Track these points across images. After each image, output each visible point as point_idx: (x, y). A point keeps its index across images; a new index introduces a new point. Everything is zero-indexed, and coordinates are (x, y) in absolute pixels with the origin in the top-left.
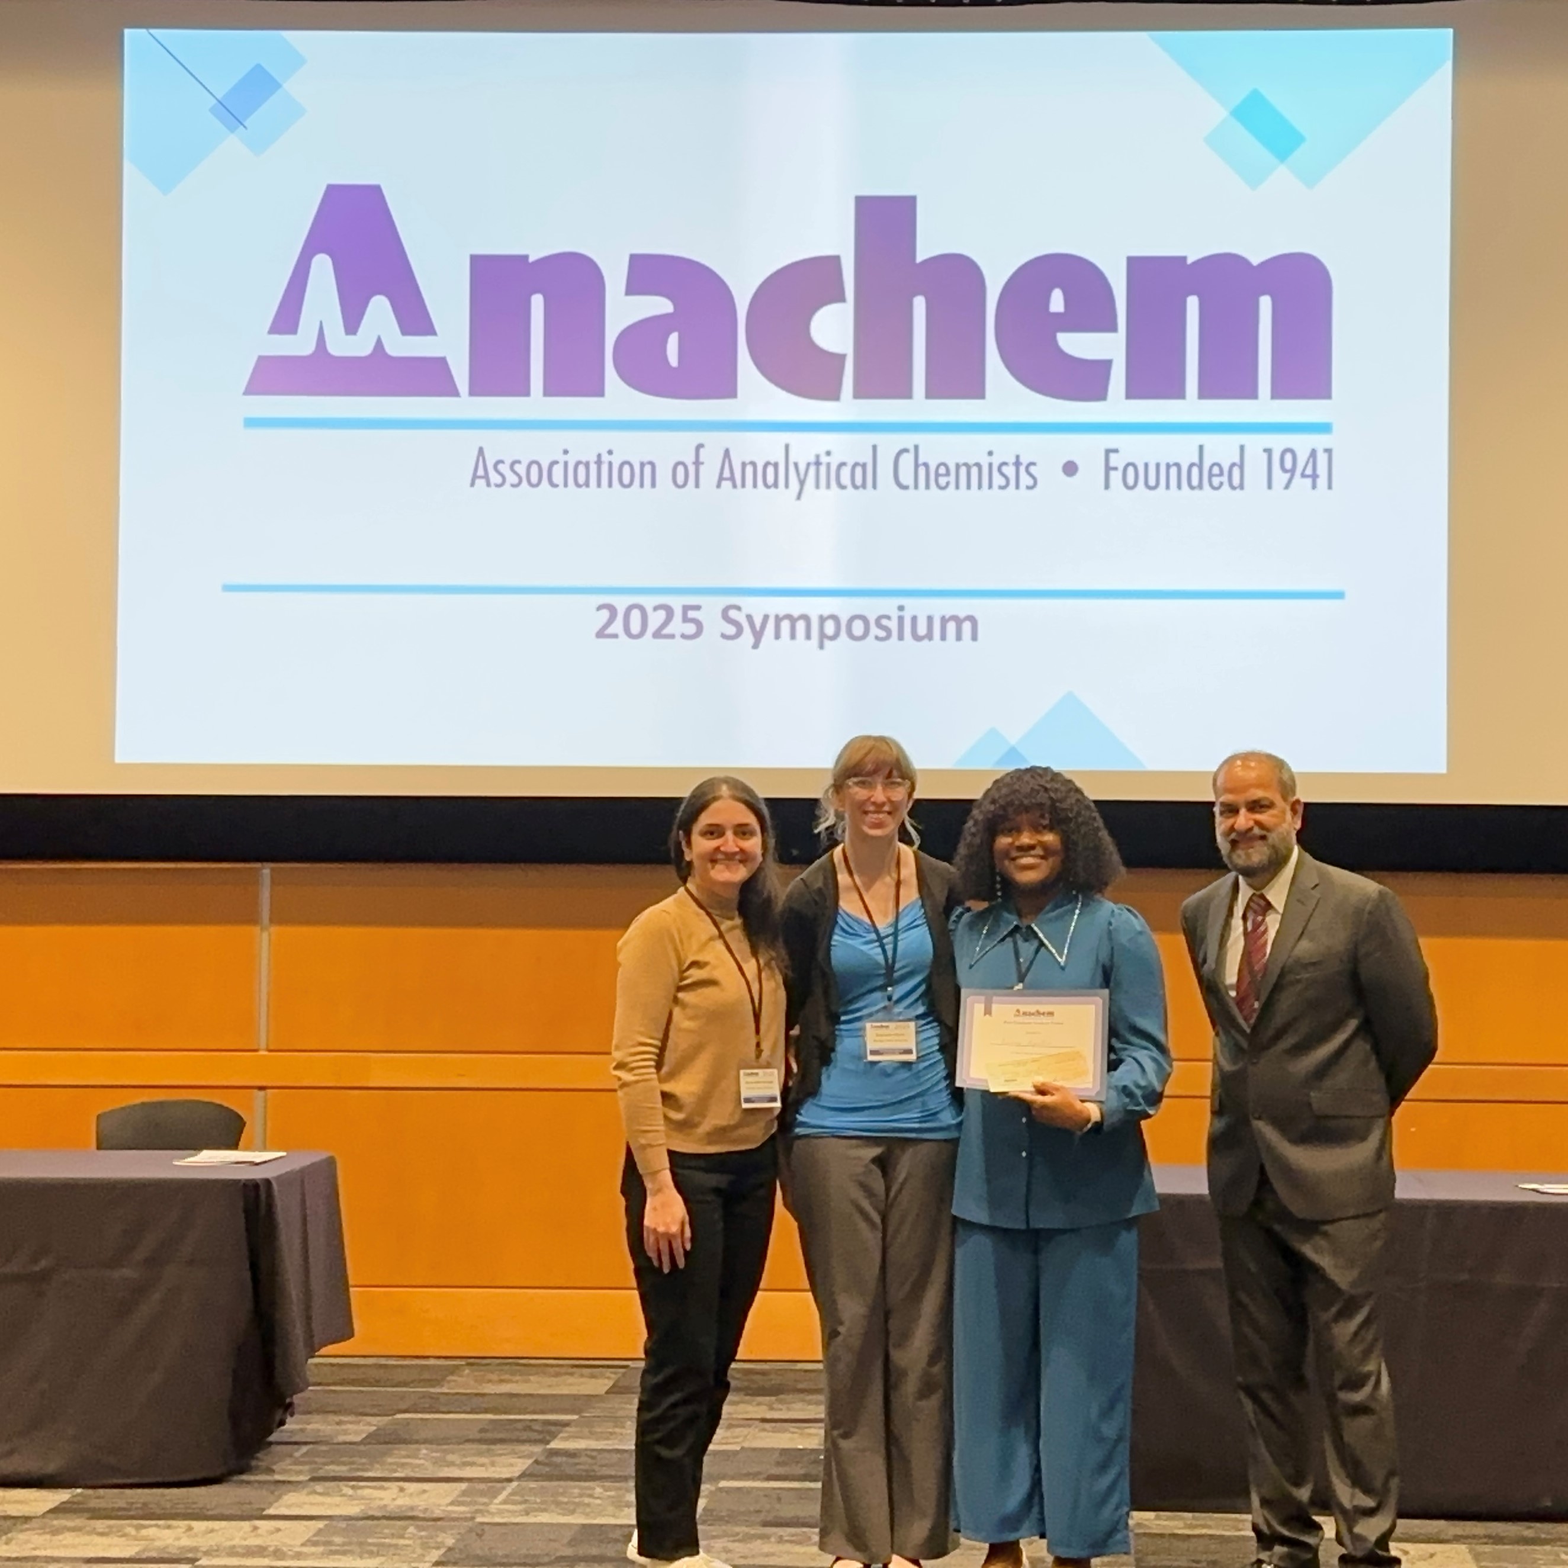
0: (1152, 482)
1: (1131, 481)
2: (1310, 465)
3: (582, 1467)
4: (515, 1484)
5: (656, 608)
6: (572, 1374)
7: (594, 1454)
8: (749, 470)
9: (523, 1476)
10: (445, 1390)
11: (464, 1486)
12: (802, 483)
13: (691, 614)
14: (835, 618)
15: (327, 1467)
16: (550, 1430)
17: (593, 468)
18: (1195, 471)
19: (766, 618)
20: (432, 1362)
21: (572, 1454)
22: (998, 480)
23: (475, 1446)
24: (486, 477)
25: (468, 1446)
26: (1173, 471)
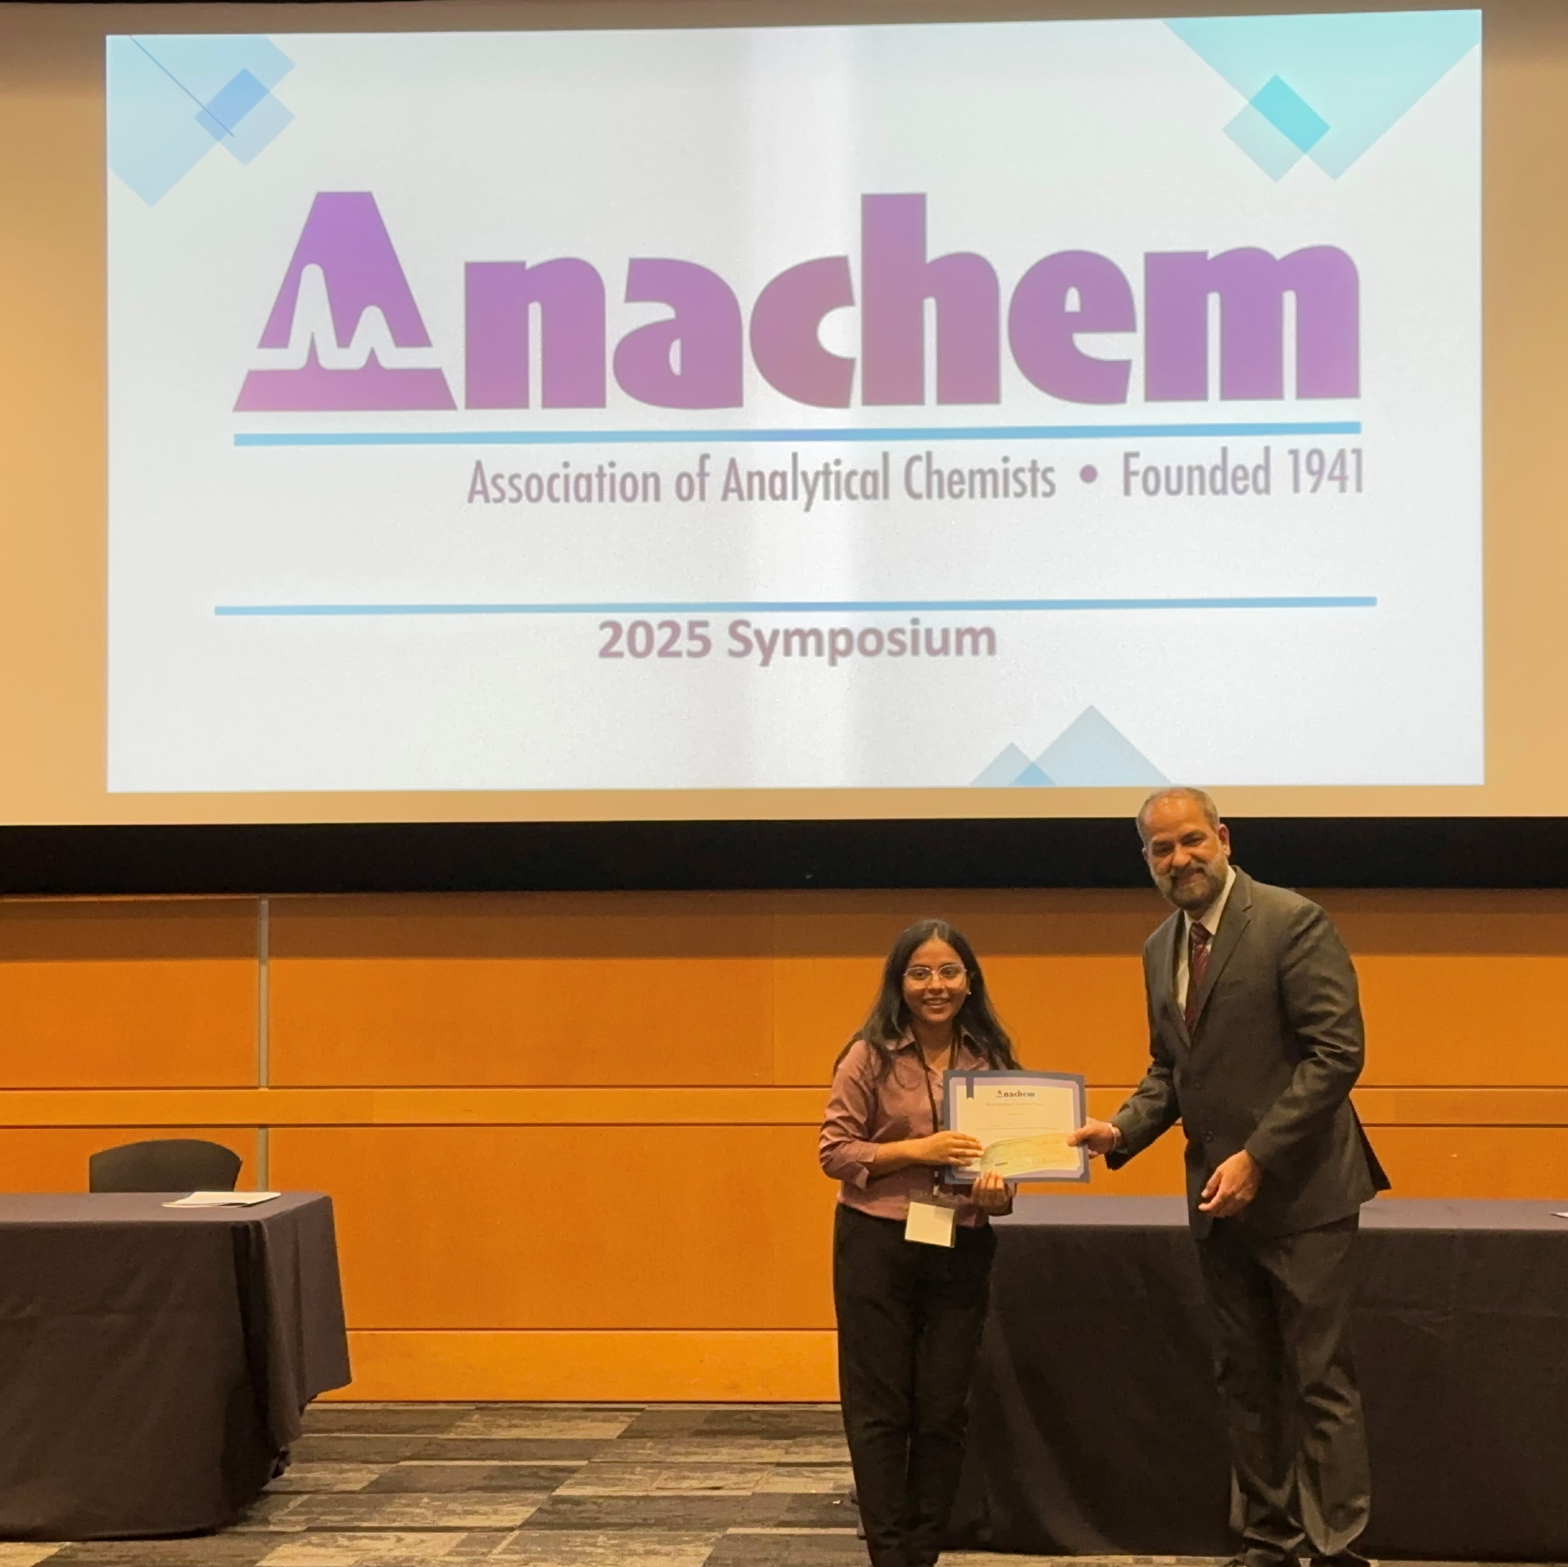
0: (1174, 486)
1: (1152, 485)
2: (1338, 467)
3: (588, 1515)
4: (517, 1533)
5: (662, 625)
6: (585, 1418)
7: (600, 1501)
8: (756, 480)
9: (527, 1524)
10: (452, 1436)
11: (464, 1535)
12: (811, 494)
13: (699, 631)
14: (846, 632)
15: (322, 1518)
16: (557, 1476)
17: (595, 482)
18: (1219, 474)
19: (775, 634)
20: (442, 1406)
21: (576, 1501)
22: (1014, 487)
23: (479, 1494)
24: (485, 492)
25: (473, 1494)
26: (1196, 474)
